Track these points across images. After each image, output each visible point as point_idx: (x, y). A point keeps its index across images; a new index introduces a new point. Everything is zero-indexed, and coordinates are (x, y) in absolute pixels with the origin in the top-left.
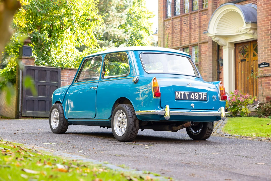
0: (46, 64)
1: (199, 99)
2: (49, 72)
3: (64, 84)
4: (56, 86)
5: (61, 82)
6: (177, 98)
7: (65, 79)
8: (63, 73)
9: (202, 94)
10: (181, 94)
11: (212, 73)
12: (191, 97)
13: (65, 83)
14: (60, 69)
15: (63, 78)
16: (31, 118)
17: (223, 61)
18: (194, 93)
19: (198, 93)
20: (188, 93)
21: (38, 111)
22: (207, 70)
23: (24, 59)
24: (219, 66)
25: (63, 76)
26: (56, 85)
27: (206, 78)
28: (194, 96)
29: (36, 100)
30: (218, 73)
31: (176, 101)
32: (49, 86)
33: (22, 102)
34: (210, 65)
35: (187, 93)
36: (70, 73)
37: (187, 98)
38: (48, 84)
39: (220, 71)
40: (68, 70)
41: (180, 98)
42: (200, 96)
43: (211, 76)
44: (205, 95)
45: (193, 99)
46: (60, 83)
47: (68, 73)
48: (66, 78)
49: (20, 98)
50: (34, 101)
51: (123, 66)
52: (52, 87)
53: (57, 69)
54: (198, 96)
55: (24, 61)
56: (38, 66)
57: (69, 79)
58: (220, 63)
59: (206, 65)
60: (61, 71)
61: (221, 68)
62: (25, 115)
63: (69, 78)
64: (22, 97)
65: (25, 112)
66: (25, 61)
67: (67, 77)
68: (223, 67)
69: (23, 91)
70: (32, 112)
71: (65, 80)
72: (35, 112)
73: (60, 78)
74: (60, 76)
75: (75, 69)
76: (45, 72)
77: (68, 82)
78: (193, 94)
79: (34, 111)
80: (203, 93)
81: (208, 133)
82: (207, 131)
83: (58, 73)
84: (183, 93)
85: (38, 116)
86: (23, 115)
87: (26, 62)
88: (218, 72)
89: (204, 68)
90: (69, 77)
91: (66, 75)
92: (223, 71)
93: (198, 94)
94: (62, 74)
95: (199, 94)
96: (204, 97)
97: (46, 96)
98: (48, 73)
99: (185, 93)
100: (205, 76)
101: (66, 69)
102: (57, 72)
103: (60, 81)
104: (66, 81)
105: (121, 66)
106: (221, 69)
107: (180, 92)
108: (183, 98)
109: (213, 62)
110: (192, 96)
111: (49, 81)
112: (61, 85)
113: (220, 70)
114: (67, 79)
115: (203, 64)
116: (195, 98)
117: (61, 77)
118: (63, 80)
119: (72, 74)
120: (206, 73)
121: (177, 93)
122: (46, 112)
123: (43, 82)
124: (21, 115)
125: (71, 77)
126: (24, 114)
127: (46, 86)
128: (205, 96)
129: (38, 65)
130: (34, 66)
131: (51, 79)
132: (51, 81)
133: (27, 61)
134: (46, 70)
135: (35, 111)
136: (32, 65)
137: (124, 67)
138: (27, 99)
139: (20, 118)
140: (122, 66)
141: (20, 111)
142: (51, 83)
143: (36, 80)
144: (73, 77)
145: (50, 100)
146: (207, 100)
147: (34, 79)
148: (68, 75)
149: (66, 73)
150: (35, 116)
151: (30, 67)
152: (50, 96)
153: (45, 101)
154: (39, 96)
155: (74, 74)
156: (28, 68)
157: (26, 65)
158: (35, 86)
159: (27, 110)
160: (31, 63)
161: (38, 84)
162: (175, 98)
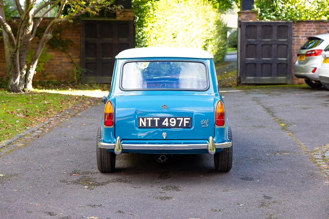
0: (274, 17)
1: (176, 126)
2: (276, 27)
3: (299, 41)
4: (285, 45)
6: (141, 125)
7: (300, 34)
8: (297, 27)
9: (182, 119)
10: (147, 121)
12: (164, 124)
13: (300, 39)
14: (291, 23)
15: (297, 34)
16: (253, 85)
18: (169, 118)
19: (176, 118)
20: (159, 119)
21: (262, 76)
23: (243, 14)
25: (297, 31)
26: (286, 43)
28: (169, 122)
29: (259, 63)
31: (138, 130)
32: (276, 46)
33: (241, 67)
35: (157, 119)
36: (308, 26)
37: (157, 125)
38: (275, 42)
40: (304, 23)
41: (145, 125)
42: (178, 122)
44: (186, 120)
45: (167, 126)
46: (292, 40)
47: (304, 26)
48: (301, 33)
49: (239, 62)
50: (257, 65)
52: (280, 46)
53: (287, 23)
54: (175, 122)
55: (243, 16)
56: (261, 21)
60: (292, 25)
62: (244, 82)
63: (306, 33)
64: (241, 61)
65: (245, 78)
66: (245, 16)
67: (303, 31)
69: (242, 53)
70: (253, 79)
71: (300, 36)
72: (257, 77)
73: (291, 34)
74: (292, 31)
75: (314, 21)
76: (270, 28)
78: (166, 120)
81: (223, 164)
82: (220, 162)
83: (288, 28)
84: (150, 119)
86: (242, 82)
87: (246, 17)
90: (307, 31)
91: (303, 29)
94: (295, 27)
95: (178, 119)
96: (185, 122)
97: (272, 58)
98: (275, 28)
99: (154, 119)
101: (301, 22)
102: (287, 26)
103: (291, 38)
107: (146, 118)
108: (150, 125)
110: (166, 123)
111: (276, 39)
114: (303, 34)
116: (169, 125)
117: (294, 32)
118: (297, 35)
119: (309, 27)
121: (141, 119)
122: (273, 77)
123: (268, 40)
124: (240, 82)
125: (309, 31)
126: (243, 81)
127: (271, 45)
128: (188, 122)
129: (263, 19)
130: (255, 21)
131: (279, 37)
132: (278, 38)
133: (247, 16)
134: (272, 25)
135: (258, 76)
136: (251, 21)
138: (247, 63)
139: (239, 85)
141: (239, 77)
142: (279, 41)
143: (259, 39)
144: (312, 31)
145: (278, 63)
146: (190, 126)
147: (256, 38)
148: (305, 29)
149: (302, 26)
150: (258, 82)
151: (251, 23)
152: (277, 58)
153: (271, 64)
154: (262, 58)
155: (314, 27)
156: (248, 25)
157: (245, 21)
158: (257, 46)
159: (247, 76)
160: (253, 18)
161: (261, 44)
162: (138, 126)
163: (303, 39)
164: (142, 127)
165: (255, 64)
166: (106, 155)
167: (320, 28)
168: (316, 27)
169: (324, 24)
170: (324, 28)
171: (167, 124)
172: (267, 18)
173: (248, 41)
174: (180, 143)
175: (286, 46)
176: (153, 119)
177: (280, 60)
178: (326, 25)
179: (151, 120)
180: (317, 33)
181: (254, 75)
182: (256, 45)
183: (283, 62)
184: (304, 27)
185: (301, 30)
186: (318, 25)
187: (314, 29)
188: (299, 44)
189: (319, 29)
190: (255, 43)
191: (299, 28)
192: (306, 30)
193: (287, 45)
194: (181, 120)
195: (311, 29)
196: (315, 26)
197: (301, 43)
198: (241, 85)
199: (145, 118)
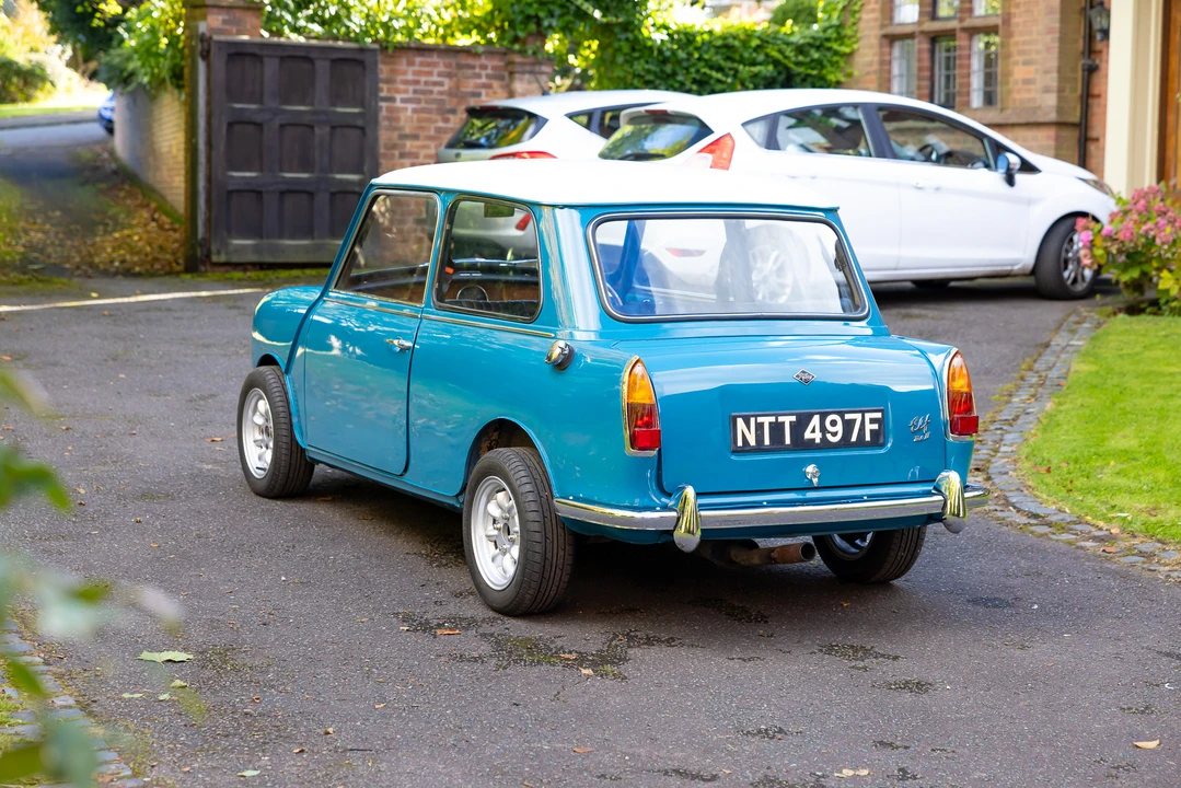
0: (316, 28)
1: (843, 443)
2: (327, 64)
3: (395, 115)
4: (356, 127)
5: (383, 104)
6: (740, 443)
7: (398, 91)
8: (387, 68)
9: (858, 417)
10: (760, 427)
11: (1055, 69)
12: (808, 435)
13: (398, 110)
14: (374, 51)
15: (389, 90)
16: (249, 267)
17: (1109, 16)
18: (823, 416)
19: (841, 414)
20: (793, 418)
21: (281, 237)
22: (1038, 52)
23: (215, 10)
24: (1090, 38)
25: (388, 81)
26: (360, 122)
27: (1029, 91)
28: (823, 429)
29: (271, 189)
30: (1083, 70)
31: (733, 457)
32: (327, 129)
33: (208, 201)
34: (1050, 31)
35: (787, 420)
36: (422, 64)
37: (788, 441)
38: (323, 117)
39: (1094, 61)
40: (410, 54)
41: (752, 442)
42: (848, 425)
43: (1054, 84)
44: (873, 421)
45: (818, 441)
46: (377, 110)
47: (411, 63)
48: (402, 87)
49: (202, 183)
50: (265, 195)
51: (658, 29)
52: (338, 131)
53: (363, 50)
54: (839, 428)
55: (215, 17)
56: (275, 39)
57: (415, 92)
58: (1096, 26)
59: (1035, 29)
60: (379, 58)
61: (1099, 46)
62: (223, 258)
63: (418, 87)
64: (209, 179)
65: (225, 245)
66: (220, 18)
67: (406, 82)
68: (1108, 46)
69: (214, 153)
70: (251, 245)
71: (398, 97)
72: (265, 241)
73: (377, 90)
74: (376, 81)
75: (443, 47)
76: (306, 66)
77: (410, 106)
78: (816, 420)
79: (261, 237)
80: (863, 412)
81: (899, 558)
82: (892, 554)
83: (364, 68)
84: (766, 421)
85: (281, 260)
86: (215, 258)
87: (224, 22)
88: (1086, 67)
89: (1024, 43)
90: (417, 82)
91: (405, 73)
92: (1107, 61)
93: (843, 418)
94: (384, 70)
95: (847, 416)
96: (869, 427)
97: (312, 172)
98: (322, 67)
99: (781, 419)
100: (1027, 82)
101: (401, 49)
102: (361, 63)
103: (373, 103)
104: (403, 101)
105: (652, 29)
106: (1100, 52)
107: (756, 416)
108: (767, 442)
109: (1064, 20)
110: (813, 431)
111: (325, 106)
112: (380, 119)
113: (1093, 56)
114: (406, 91)
115: (1018, 25)
116: (824, 439)
117: (381, 85)
118: (389, 95)
119: (427, 69)
120: (1032, 68)
121: (740, 423)
122: (317, 241)
123: (302, 108)
124: (208, 256)
125: (426, 83)
126: (219, 253)
127: (311, 127)
128: (876, 426)
129: (280, 33)
130: (258, 39)
131: (337, 97)
132: (334, 104)
133: (226, 17)
134: (312, 55)
135: (268, 238)
136: (245, 38)
137: (665, 32)
138: (230, 188)
139: (203, 268)
140: (654, 25)
141: (203, 239)
142: (334, 112)
143: (271, 103)
144: (436, 84)
145: (333, 190)
146: (881, 441)
147: (260, 101)
148: (415, 73)
149: (402, 64)
150: (268, 259)
151: (243, 44)
152: (332, 172)
153: (311, 194)
154: (282, 170)
155: (442, 68)
156: (233, 51)
157: (222, 38)
158: (265, 128)
159: (230, 234)
160: (248, 27)
161: (277, 121)
162: (733, 446)
163: (406, 109)
164: (746, 449)
165: (260, 193)
166: (561, 553)
167: (460, 72)
168: (448, 70)
169: (470, 61)
170: (470, 72)
171: (817, 436)
172: (296, 29)
173: (234, 109)
174: (859, 499)
175: (358, 132)
176: (777, 419)
177: (341, 181)
178: (477, 62)
179: (770, 423)
180: (450, 88)
181: (256, 231)
182: (259, 126)
183: (350, 188)
184: (411, 69)
185: (400, 78)
186: (453, 61)
187: (440, 75)
188: (394, 124)
189: (456, 75)
190: (258, 118)
191: (394, 72)
192: (416, 78)
193: (362, 129)
194: (855, 420)
195: (430, 74)
196: (446, 66)
197: (402, 123)
198: (209, 268)
199: (753, 416)
